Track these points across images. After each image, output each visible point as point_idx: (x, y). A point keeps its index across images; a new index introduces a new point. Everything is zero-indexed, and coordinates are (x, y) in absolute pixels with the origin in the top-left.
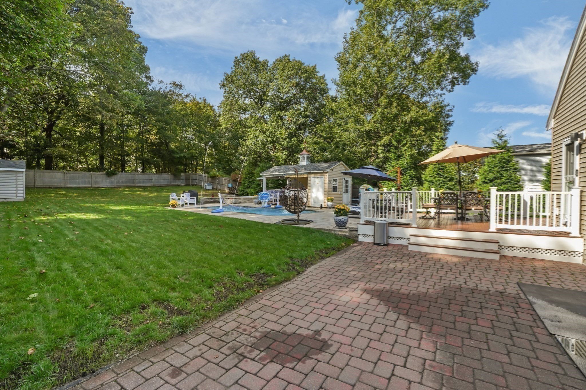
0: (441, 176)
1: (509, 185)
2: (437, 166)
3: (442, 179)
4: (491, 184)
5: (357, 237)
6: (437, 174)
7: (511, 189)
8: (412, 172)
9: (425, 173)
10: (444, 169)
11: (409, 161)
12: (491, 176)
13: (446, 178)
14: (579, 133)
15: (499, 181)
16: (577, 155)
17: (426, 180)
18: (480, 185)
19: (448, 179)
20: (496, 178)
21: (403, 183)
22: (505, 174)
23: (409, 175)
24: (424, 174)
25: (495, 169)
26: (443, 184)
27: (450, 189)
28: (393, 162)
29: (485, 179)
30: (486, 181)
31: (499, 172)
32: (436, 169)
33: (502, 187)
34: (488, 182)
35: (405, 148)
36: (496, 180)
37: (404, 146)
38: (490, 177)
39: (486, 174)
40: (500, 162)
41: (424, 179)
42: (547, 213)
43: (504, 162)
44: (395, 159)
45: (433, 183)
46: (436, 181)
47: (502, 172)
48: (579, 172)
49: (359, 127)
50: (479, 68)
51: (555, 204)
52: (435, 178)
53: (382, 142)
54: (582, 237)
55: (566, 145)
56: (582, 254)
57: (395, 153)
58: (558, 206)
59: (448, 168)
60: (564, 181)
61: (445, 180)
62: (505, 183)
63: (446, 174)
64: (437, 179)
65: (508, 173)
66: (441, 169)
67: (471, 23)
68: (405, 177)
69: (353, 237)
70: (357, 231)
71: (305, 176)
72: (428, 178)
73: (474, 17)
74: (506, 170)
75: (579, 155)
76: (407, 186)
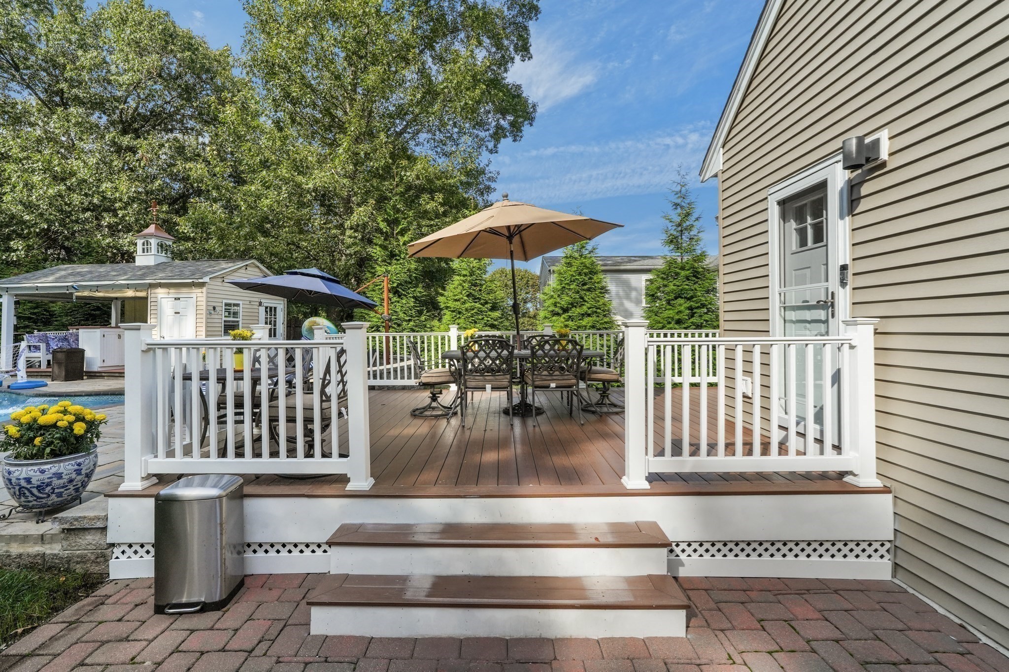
0: (476, 299)
1: (595, 318)
2: (469, 278)
3: (477, 305)
4: (565, 315)
5: (105, 559)
6: (468, 296)
7: (598, 326)
8: (420, 290)
9: (446, 293)
10: (481, 285)
11: (413, 266)
12: (565, 300)
13: (486, 303)
14: (868, 140)
15: (578, 311)
16: (842, 217)
17: (447, 308)
18: (546, 318)
19: (489, 306)
20: (573, 305)
21: (402, 315)
22: (588, 296)
23: (414, 297)
24: (442, 295)
25: (572, 287)
26: (480, 317)
27: (493, 326)
28: (378, 268)
29: (556, 306)
30: (557, 309)
31: (578, 292)
32: (466, 285)
33: (584, 323)
34: (560, 311)
35: (406, 238)
36: (574, 309)
37: (402, 232)
38: (563, 303)
39: (556, 296)
40: (580, 274)
41: (442, 306)
42: (687, 379)
43: (586, 274)
44: (384, 261)
45: (460, 313)
46: (467, 310)
47: (582, 293)
48: (850, 271)
49: (300, 179)
50: (537, 114)
51: (739, 365)
52: (464, 303)
53: (354, 219)
54: (886, 490)
55: (782, 203)
56: (888, 545)
57: (384, 247)
58: (748, 373)
59: (489, 284)
60: (775, 304)
61: (484, 309)
62: (589, 315)
63: (485, 296)
64: (468, 305)
65: (593, 295)
66: (475, 285)
67: (526, 29)
68: (404, 301)
69: (83, 560)
70: (104, 529)
71: (142, 294)
72: (451, 304)
73: (531, 19)
74: (589, 290)
75: (848, 219)
76: (410, 320)
